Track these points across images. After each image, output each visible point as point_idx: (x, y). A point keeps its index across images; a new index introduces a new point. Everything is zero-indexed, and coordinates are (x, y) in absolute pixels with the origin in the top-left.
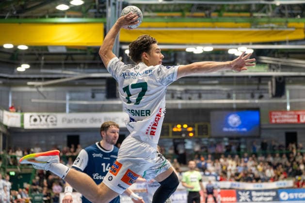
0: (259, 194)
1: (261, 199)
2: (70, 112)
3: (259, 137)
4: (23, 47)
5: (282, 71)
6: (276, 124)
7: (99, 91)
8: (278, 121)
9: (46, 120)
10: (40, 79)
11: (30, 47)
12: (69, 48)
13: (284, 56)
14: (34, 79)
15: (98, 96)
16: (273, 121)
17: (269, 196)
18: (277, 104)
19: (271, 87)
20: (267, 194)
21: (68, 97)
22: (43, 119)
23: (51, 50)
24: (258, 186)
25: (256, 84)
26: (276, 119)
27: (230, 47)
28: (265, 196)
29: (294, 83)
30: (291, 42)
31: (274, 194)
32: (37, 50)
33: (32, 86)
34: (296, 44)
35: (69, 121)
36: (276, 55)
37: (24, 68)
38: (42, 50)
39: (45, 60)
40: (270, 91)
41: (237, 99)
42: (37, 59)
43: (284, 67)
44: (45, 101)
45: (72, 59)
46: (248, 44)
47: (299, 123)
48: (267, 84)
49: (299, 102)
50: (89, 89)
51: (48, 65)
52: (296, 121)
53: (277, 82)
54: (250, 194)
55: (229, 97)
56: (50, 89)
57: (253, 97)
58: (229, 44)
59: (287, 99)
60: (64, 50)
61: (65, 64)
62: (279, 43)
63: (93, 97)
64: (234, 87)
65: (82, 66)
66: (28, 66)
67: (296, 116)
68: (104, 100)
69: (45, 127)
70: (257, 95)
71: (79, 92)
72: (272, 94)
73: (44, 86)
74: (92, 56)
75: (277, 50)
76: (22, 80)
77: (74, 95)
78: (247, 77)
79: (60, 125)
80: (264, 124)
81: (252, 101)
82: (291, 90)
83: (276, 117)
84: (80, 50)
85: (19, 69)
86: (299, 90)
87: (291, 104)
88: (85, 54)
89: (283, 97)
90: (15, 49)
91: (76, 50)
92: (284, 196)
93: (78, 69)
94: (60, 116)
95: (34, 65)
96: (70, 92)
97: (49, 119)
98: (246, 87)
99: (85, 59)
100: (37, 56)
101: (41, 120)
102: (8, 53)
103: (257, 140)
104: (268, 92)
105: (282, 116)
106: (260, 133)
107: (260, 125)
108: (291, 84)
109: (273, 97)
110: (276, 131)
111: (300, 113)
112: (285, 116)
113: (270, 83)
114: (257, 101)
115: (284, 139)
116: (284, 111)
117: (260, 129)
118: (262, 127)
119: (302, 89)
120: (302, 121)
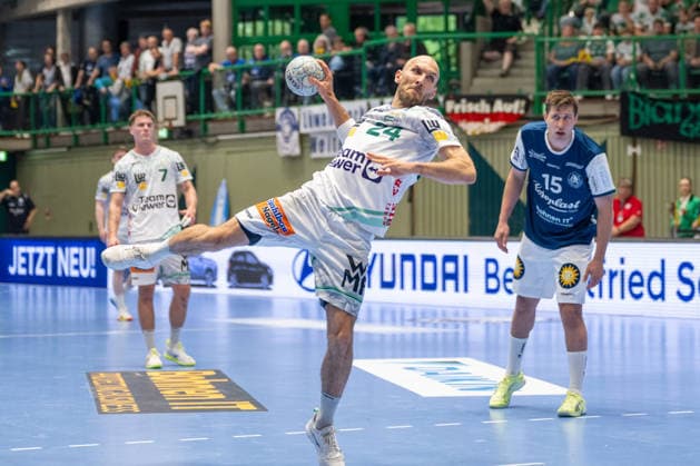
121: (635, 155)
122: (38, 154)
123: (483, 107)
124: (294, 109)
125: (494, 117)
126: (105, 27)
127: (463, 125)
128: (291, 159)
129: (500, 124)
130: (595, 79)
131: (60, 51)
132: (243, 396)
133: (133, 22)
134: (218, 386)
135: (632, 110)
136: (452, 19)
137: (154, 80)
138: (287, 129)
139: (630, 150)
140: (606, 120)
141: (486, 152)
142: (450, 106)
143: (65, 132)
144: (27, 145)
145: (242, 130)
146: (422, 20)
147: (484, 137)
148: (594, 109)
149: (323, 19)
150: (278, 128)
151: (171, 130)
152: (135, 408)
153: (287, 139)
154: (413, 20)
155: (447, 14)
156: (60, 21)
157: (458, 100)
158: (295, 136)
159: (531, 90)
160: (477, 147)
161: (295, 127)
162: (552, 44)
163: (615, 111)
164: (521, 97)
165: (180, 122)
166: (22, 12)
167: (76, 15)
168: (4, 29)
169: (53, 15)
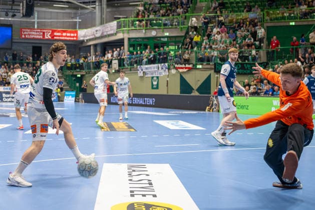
0: (8, 96)
1: (9, 100)
3: (11, 49)
6: (25, 39)
8: (27, 36)
16: (23, 36)
18: (26, 22)
19: (22, 8)
24: (7, 89)
25: (10, 5)
26: (25, 35)
29: (41, 6)
40: (21, 11)
47: (44, 39)
48: (19, 5)
49: (45, 22)
52: (41, 37)
53: (27, 4)
54: (1, 96)
57: (7, 15)
59: (35, 19)
67: (42, 34)
70: (11, 14)
72: (23, 14)
80: (16, 38)
81: (6, 19)
82: (38, 12)
83: (25, 33)
86: (45, 12)
87: (38, 23)
89: (32, 17)
98: (1, 7)
103: (9, 51)
104: (20, 12)
105: (31, 33)
106: (12, 46)
107: (12, 39)
108: (38, 6)
109: (24, 16)
110: (25, 45)
111: (44, 31)
112: (33, 33)
113: (21, 4)
114: (10, 19)
115: (31, 51)
116: (32, 29)
117: (12, 42)
118: (14, 41)
119: (48, 12)
120: (46, 37)
121: (217, 77)
122: (87, 75)
123: (183, 66)
124: (142, 66)
125: (186, 68)
126: (101, 48)
127: (179, 70)
128: (141, 77)
129: (187, 70)
130: (209, 60)
131: (92, 53)
132: (131, 128)
133: (107, 47)
134: (126, 126)
135: (217, 67)
136: (176, 47)
137: (112, 60)
138: (140, 70)
139: (216, 76)
140: (211, 69)
141: (184, 76)
142: (176, 66)
143: (93, 71)
144: (84, 73)
145: (131, 70)
146: (170, 47)
147: (183, 72)
148: (209, 67)
149: (149, 47)
150: (138, 70)
151: (115, 70)
152: (109, 130)
153: (140, 72)
154: (168, 47)
155: (175, 45)
156: (92, 47)
157: (178, 64)
158: (142, 72)
159: (194, 62)
160: (182, 74)
161: (142, 70)
162: (199, 52)
163: (213, 67)
164: (192, 64)
165: (117, 69)
166: (84, 45)
167: (95, 45)
168: (80, 49)
169: (90, 46)
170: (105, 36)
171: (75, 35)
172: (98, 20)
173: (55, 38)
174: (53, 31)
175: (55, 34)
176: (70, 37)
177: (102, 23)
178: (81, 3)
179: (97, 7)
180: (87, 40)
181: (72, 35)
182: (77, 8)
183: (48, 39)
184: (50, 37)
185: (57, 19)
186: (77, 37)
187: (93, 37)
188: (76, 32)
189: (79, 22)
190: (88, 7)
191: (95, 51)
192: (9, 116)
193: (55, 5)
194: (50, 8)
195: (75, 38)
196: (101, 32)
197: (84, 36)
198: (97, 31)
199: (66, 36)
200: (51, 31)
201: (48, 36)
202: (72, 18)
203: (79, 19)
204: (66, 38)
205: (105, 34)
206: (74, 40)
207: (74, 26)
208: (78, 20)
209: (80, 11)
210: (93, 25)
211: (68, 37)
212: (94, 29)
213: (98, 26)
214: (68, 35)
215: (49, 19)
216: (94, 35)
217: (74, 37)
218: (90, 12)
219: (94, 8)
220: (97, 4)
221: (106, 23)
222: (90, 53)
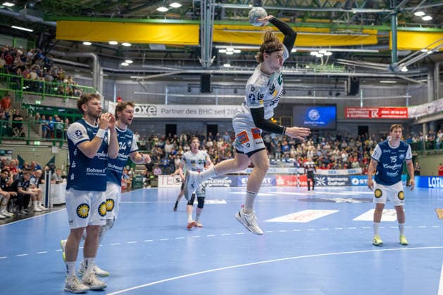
0: (333, 179)
1: (335, 183)
2: (168, 104)
3: (335, 130)
4: (127, 44)
5: (357, 72)
6: (350, 118)
7: (195, 86)
8: (352, 116)
9: (147, 110)
10: (141, 74)
11: (132, 44)
12: (167, 46)
13: (359, 59)
14: (136, 74)
15: (194, 90)
16: (348, 116)
17: (343, 181)
18: (351, 100)
19: (346, 86)
20: (340, 179)
21: (167, 91)
22: (145, 109)
23: (152, 48)
24: (332, 172)
25: (333, 83)
26: (350, 114)
27: (313, 49)
28: (338, 182)
29: (367, 83)
30: (365, 46)
31: (346, 179)
32: (140, 47)
33: (135, 80)
34: (370, 49)
35: (168, 112)
36: (352, 58)
37: (127, 63)
38: (144, 48)
39: (146, 56)
40: (346, 90)
41: (316, 96)
42: (140, 56)
43: (359, 69)
44: (147, 93)
45: (171, 57)
46: (327, 47)
47: (370, 118)
48: (343, 83)
49: (371, 100)
50: (186, 83)
51: (149, 61)
52: (368, 116)
53: (352, 82)
54: (326, 180)
55: (310, 94)
56: (151, 83)
57: (331, 94)
58: (311, 47)
59: (361, 97)
60: (164, 48)
61: (164, 60)
62: (355, 47)
63: (189, 91)
64: (316, 85)
65: (179, 62)
66: (131, 62)
67: (368, 112)
68: (199, 94)
69: (146, 116)
70: (334, 93)
71: (177, 85)
72: (348, 92)
73: (146, 80)
74: (189, 54)
75: (353, 53)
76: (126, 74)
77: (172, 88)
78: (327, 76)
79: (159, 115)
80: (340, 118)
81: (331, 98)
82: (364, 89)
83: (350, 112)
84: (179, 48)
85: (123, 64)
86: (371, 89)
87: (364, 101)
88: (183, 52)
89: (357, 95)
90: (120, 46)
91: (175, 48)
92: (356, 182)
93: (176, 66)
94: (159, 107)
95: (137, 61)
96: (169, 86)
97: (149, 110)
98: (325, 86)
99: (183, 57)
100: (140, 53)
101: (142, 110)
102: (114, 49)
103: (333, 132)
104: (344, 91)
105: (356, 112)
106: (336, 127)
107: (336, 119)
108: (364, 84)
109: (349, 95)
110: (350, 125)
111: (371, 109)
112: (359, 112)
113: (346, 82)
114: (334, 98)
115: (357, 132)
116: (358, 107)
117: (336, 122)
118: (338, 121)
119: (374, 89)
120: (373, 116)
131: (424, 132)
143: (426, 151)
144: (417, 154)
166: (415, 123)
167: (428, 124)
168: (410, 128)
169: (422, 124)
170: (439, 113)
171: (405, 112)
172: (430, 96)
173: (383, 116)
174: (381, 110)
175: (383, 112)
176: (400, 115)
177: (435, 99)
178: (410, 78)
179: (429, 81)
180: (418, 118)
181: (402, 112)
182: (406, 83)
183: (375, 118)
184: (377, 116)
185: (385, 96)
186: (407, 114)
187: (425, 114)
188: (406, 109)
189: (409, 98)
190: (419, 81)
191: (428, 130)
192: (334, 202)
193: (382, 82)
194: (376, 85)
195: (405, 116)
196: (434, 109)
197: (415, 114)
198: (429, 107)
199: (395, 114)
200: (378, 110)
201: (375, 115)
202: (401, 95)
203: (409, 95)
204: (394, 116)
205: (439, 110)
206: (403, 119)
207: (403, 103)
208: (407, 96)
209: (409, 87)
210: (424, 101)
211: (397, 115)
212: (426, 106)
213: (431, 102)
214: (397, 112)
215: (375, 96)
216: (426, 112)
217: (403, 115)
218: (421, 87)
219: (426, 82)
220: (429, 78)
221: (440, 98)
222: (422, 132)
